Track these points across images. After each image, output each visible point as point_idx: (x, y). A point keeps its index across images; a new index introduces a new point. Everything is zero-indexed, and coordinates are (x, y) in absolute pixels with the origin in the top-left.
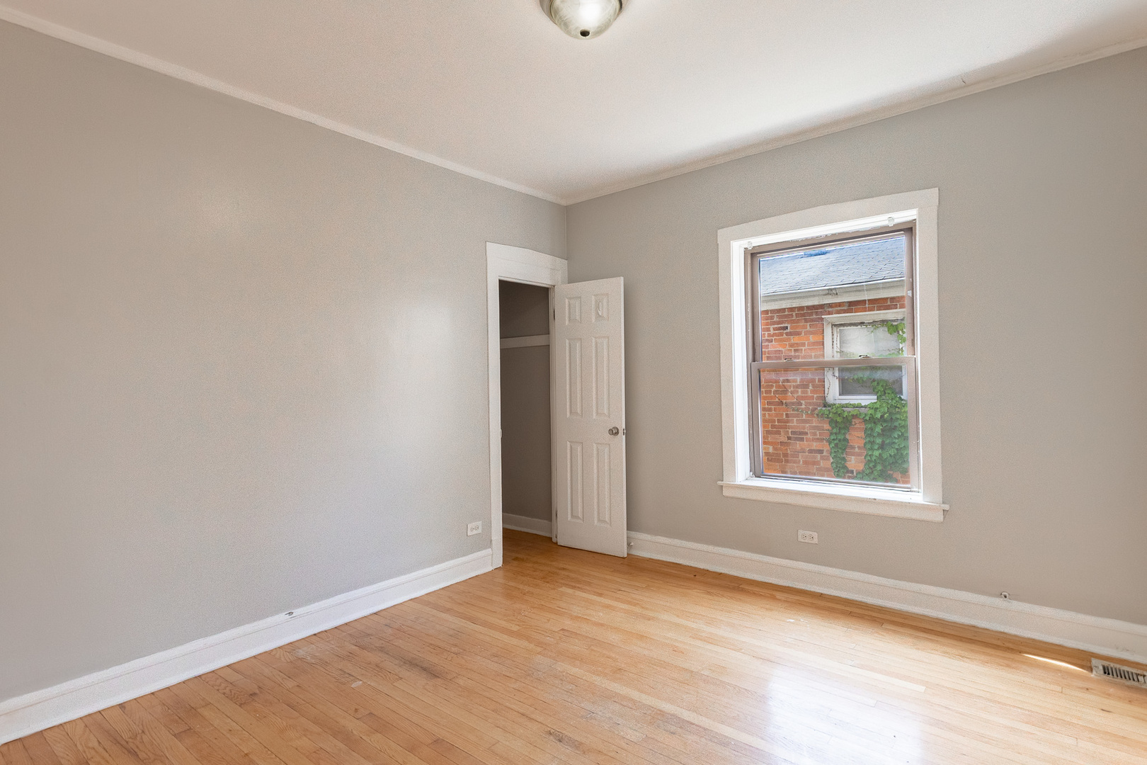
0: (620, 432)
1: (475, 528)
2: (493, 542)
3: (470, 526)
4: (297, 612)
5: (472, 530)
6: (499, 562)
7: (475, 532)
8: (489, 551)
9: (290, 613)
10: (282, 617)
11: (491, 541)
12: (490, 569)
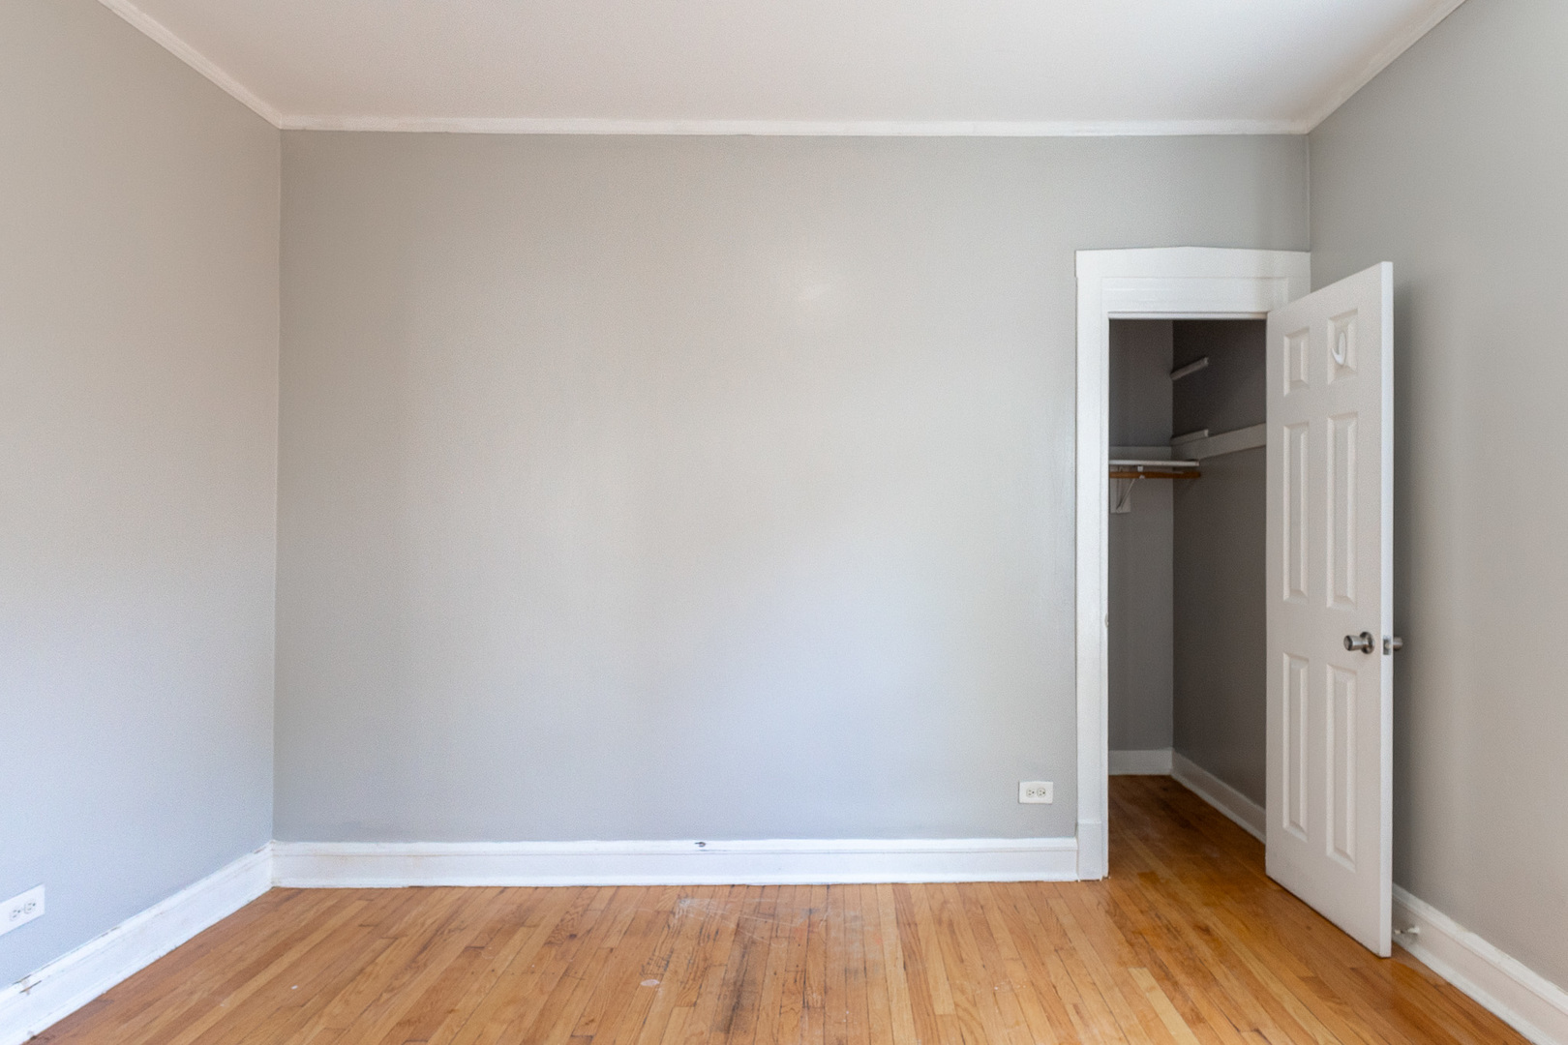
0: (1375, 644)
1: (1036, 792)
2: (1080, 828)
3: (1024, 786)
4: (711, 845)
5: (1031, 793)
6: (1099, 869)
7: (1036, 799)
8: (1071, 842)
9: (702, 844)
10: (690, 845)
11: (1077, 825)
12: (1071, 876)
